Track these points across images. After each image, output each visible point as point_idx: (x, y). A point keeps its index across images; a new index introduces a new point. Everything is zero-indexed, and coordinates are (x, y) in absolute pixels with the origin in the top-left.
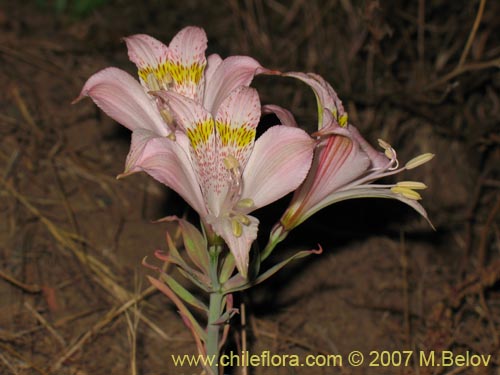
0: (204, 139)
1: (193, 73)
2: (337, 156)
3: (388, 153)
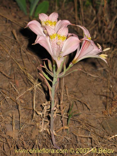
0: (54, 38)
1: (54, 24)
2: (86, 46)
3: (99, 47)
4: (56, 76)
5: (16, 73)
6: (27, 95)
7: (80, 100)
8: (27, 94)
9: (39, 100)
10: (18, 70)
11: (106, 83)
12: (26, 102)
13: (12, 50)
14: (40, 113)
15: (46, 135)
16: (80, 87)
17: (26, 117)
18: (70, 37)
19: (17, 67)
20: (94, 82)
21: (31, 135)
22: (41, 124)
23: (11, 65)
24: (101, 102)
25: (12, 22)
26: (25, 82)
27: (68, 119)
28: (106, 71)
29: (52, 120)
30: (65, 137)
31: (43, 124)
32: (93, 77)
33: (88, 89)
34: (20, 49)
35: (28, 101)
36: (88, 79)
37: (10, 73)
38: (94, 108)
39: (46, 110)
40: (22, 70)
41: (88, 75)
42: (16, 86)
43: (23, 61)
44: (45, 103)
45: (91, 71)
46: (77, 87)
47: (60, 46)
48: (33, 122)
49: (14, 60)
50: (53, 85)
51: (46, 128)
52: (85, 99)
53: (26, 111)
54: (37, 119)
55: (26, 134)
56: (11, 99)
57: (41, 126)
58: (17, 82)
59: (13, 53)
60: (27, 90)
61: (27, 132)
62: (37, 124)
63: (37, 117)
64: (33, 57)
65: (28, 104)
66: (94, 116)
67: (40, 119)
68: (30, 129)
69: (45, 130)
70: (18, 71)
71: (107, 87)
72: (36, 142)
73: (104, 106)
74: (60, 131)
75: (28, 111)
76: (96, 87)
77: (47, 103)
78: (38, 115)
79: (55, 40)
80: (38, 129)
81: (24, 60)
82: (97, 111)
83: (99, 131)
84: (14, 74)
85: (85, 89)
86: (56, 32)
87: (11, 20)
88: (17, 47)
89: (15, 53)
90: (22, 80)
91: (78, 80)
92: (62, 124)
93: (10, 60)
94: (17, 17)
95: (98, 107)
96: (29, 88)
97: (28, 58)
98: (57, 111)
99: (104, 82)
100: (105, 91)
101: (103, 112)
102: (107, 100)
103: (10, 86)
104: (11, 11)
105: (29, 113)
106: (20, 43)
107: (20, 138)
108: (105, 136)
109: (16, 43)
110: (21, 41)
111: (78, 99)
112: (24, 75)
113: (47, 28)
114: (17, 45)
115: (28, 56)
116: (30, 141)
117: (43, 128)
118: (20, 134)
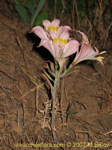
0: (56, 41)
1: (56, 29)
2: (84, 49)
3: (96, 50)
4: (58, 76)
5: (20, 76)
6: (30, 96)
7: (77, 100)
8: (29, 94)
9: (41, 100)
10: (21, 73)
11: (101, 87)
12: (28, 101)
13: (16, 55)
14: (41, 111)
15: (47, 132)
16: (78, 90)
17: (29, 115)
18: (71, 41)
19: (20, 71)
20: (90, 85)
21: (34, 131)
22: (43, 121)
23: (15, 68)
24: (97, 103)
25: (15, 30)
26: (27, 84)
27: (67, 117)
28: (101, 76)
29: (53, 117)
30: (64, 133)
31: (44, 121)
32: (89, 81)
33: (85, 92)
34: (23, 54)
35: (30, 101)
36: (84, 83)
37: (14, 76)
38: (90, 108)
39: (47, 108)
40: (25, 73)
41: (84, 78)
42: (20, 87)
43: (26, 66)
44: (46, 102)
45: (87, 76)
46: (75, 89)
47: (62, 48)
48: (36, 120)
49: (17, 64)
50: (55, 84)
51: (47, 125)
52: (82, 100)
53: (28, 109)
54: (39, 117)
55: (29, 130)
56: (15, 98)
57: (42, 123)
58: (21, 84)
59: (17, 58)
60: (30, 91)
61: (30, 129)
62: (40, 121)
63: (39, 114)
64: (35, 62)
65: (30, 104)
66: (90, 115)
67: (42, 116)
68: (33, 125)
69: (46, 127)
70: (22, 75)
71: (102, 90)
72: (39, 136)
73: (99, 107)
74: (60, 127)
75: (31, 110)
76: (92, 89)
77: (48, 101)
78: (40, 113)
79: (57, 43)
80: (40, 125)
81: (27, 64)
82: (93, 111)
83: (95, 128)
84: (18, 77)
85: (82, 92)
86: (58, 36)
87: (15, 29)
88: (20, 53)
89: (18, 57)
90: (25, 82)
91: (75, 83)
92: (62, 122)
93: (14, 64)
94: (20, 26)
95: (93, 107)
96: (32, 89)
97: (30, 63)
98: (58, 109)
99: (99, 85)
100: (100, 93)
101: (99, 111)
102: (102, 102)
103: (15, 87)
104: (13, 21)
105: (32, 111)
106: (23, 48)
107: (24, 134)
108: (101, 132)
109: (19, 49)
110: (24, 47)
111: (76, 100)
112: (27, 78)
113: (50, 33)
114: (20, 51)
115: (30, 60)
116: (32, 136)
117: (45, 124)
118: (24, 130)
